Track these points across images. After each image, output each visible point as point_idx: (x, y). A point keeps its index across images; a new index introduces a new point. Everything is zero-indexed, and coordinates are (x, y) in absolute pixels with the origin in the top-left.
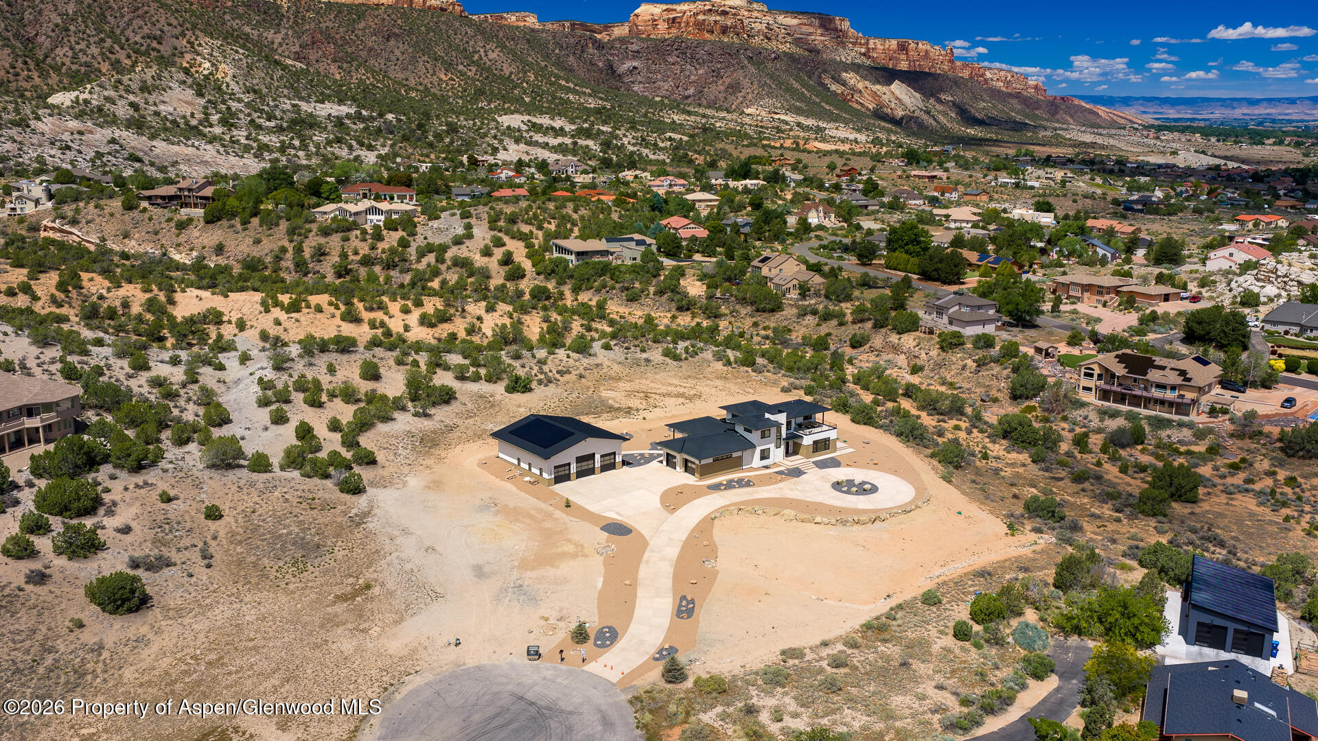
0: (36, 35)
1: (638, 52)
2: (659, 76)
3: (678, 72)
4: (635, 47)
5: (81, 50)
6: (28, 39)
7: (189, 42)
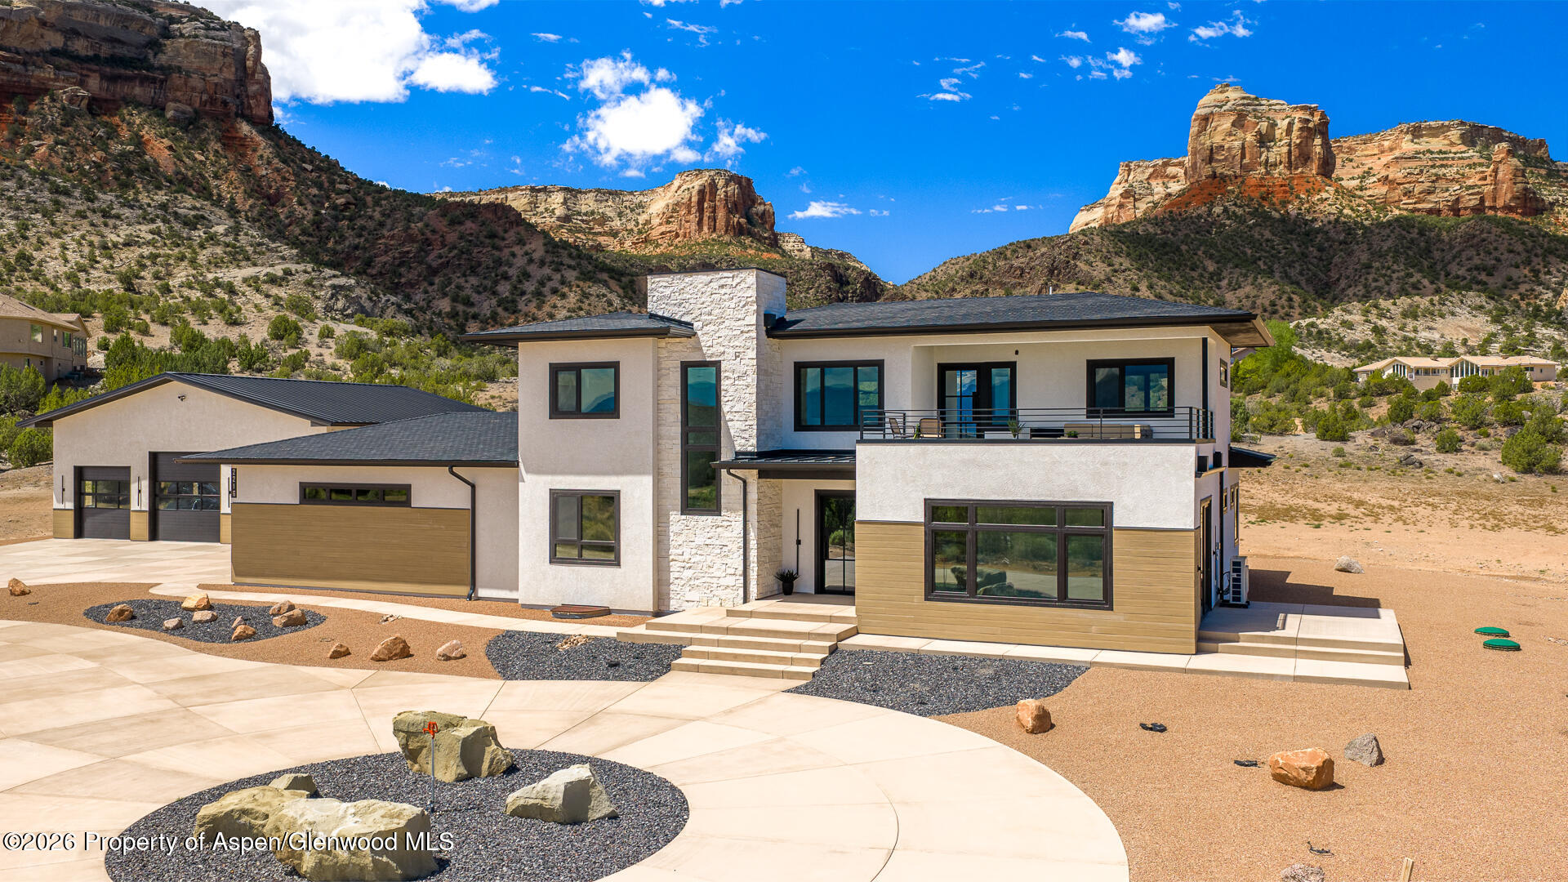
0: (1338, 280)
5: (1376, 288)
6: (1327, 284)
7: (1532, 271)
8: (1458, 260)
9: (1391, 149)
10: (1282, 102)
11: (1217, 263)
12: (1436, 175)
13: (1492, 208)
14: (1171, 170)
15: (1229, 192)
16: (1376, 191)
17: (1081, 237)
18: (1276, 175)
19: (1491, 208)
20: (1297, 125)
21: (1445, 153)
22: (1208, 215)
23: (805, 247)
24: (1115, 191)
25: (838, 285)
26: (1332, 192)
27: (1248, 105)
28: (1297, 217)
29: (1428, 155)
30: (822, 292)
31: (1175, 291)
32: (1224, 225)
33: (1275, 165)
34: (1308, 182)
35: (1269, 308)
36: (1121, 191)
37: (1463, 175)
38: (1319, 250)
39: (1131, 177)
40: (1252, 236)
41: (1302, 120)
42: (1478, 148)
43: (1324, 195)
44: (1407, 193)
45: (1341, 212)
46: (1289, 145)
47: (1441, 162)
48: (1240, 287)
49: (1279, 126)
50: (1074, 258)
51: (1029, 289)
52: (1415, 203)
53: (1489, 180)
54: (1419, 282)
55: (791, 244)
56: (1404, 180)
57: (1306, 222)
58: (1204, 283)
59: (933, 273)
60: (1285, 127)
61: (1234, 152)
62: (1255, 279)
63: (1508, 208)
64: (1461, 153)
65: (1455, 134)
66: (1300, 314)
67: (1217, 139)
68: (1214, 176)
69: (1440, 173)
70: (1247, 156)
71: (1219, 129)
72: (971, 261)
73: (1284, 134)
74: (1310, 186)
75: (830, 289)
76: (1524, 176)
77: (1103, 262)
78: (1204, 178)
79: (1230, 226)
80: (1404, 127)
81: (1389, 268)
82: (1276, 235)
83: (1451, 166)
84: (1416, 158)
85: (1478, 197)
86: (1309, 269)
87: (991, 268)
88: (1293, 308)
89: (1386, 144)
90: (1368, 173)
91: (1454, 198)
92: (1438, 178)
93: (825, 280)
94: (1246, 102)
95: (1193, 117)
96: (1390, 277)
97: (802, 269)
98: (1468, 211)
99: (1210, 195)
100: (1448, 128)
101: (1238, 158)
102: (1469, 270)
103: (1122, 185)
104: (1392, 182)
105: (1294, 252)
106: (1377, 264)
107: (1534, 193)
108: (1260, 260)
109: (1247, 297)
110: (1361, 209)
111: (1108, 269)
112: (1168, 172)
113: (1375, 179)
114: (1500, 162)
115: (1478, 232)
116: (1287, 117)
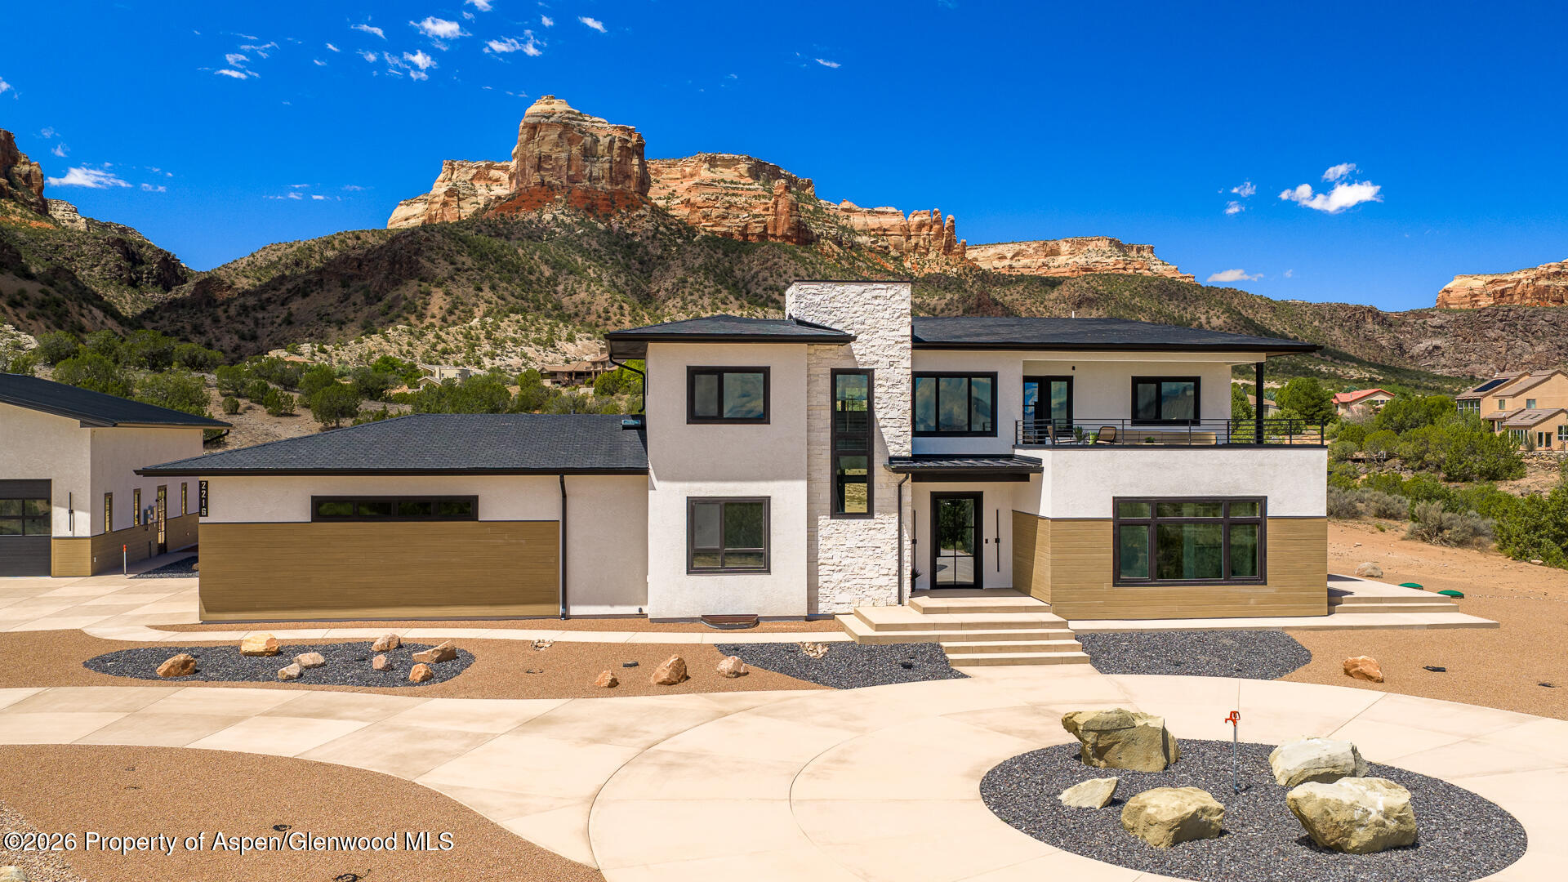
0: (658, 291)
1: (1441, 327)
2: (1474, 357)
3: (1503, 350)
4: (1437, 321)
6: (647, 294)
8: (756, 280)
9: (692, 175)
10: (604, 120)
11: (553, 268)
12: (729, 202)
13: (774, 236)
14: (494, 173)
15: (557, 200)
16: (680, 212)
17: (422, 233)
18: (599, 189)
19: (772, 236)
20: (617, 144)
21: (736, 183)
22: (539, 221)
23: (78, 217)
24: (439, 189)
25: (130, 264)
26: (649, 210)
27: (573, 119)
28: (619, 230)
29: (722, 184)
30: (110, 270)
31: (516, 294)
32: (554, 232)
33: (598, 179)
34: (627, 198)
35: (603, 315)
36: (445, 189)
37: (750, 204)
38: (640, 263)
39: (454, 177)
40: (581, 245)
41: (620, 140)
42: (761, 182)
43: (642, 212)
44: (706, 217)
45: (657, 229)
46: (611, 162)
47: (733, 192)
48: (575, 293)
49: (601, 143)
50: (416, 254)
51: (368, 282)
52: (712, 226)
53: (770, 212)
54: (726, 297)
55: (60, 213)
56: (703, 205)
57: (627, 236)
58: (541, 287)
59: (251, 259)
60: (607, 145)
61: (561, 163)
62: (589, 286)
63: (785, 237)
64: (749, 184)
65: (743, 167)
66: (630, 322)
67: (545, 149)
68: (542, 184)
69: (732, 201)
70: (574, 168)
71: (546, 139)
72: (295, 248)
73: (606, 151)
74: (630, 202)
75: (120, 268)
76: (797, 210)
77: (445, 260)
78: (533, 184)
79: (560, 234)
80: (703, 156)
81: (701, 284)
82: (603, 246)
83: (740, 195)
84: (712, 185)
85: (763, 225)
86: (633, 280)
87: (318, 257)
88: (623, 316)
89: (688, 170)
90: (672, 195)
91: (743, 224)
92: (731, 205)
93: (114, 257)
94: (571, 116)
95: (522, 124)
96: (703, 291)
97: (84, 243)
98: (755, 237)
99: (539, 201)
100: (738, 161)
101: (565, 169)
102: (765, 289)
103: (446, 183)
104: (693, 205)
105: (619, 263)
106: (691, 280)
107: (806, 226)
108: (590, 268)
109: (583, 303)
110: (673, 227)
111: (451, 268)
112: (491, 175)
113: (678, 201)
114: (780, 196)
115: (771, 257)
116: (608, 135)
